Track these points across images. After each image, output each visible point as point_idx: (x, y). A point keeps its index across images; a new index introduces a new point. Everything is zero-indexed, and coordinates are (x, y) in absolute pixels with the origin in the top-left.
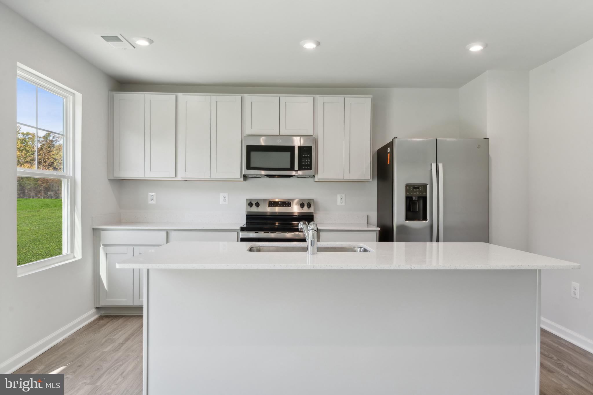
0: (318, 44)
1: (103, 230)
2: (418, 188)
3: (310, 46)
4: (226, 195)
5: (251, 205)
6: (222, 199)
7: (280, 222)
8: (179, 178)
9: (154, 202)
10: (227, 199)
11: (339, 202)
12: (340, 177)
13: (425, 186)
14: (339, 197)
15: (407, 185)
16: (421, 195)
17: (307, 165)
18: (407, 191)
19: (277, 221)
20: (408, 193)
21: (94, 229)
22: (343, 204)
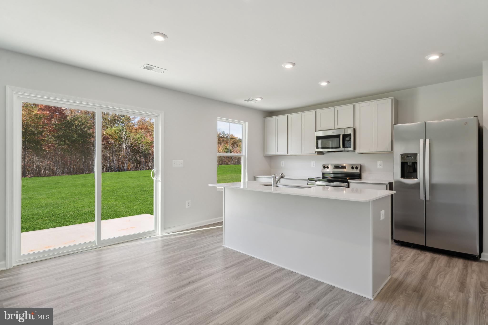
0: (328, 82)
1: (258, 177)
2: (411, 157)
3: (324, 84)
4: (314, 162)
5: (324, 167)
6: (312, 164)
7: (350, 178)
8: (289, 154)
9: (283, 166)
10: (314, 164)
11: (378, 166)
12: (371, 150)
13: (416, 155)
14: (378, 163)
15: (402, 155)
16: (413, 161)
17: (349, 145)
18: (402, 158)
19: (348, 177)
20: (403, 160)
21: (254, 177)
22: (382, 167)
